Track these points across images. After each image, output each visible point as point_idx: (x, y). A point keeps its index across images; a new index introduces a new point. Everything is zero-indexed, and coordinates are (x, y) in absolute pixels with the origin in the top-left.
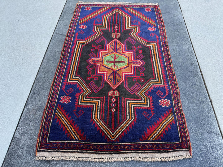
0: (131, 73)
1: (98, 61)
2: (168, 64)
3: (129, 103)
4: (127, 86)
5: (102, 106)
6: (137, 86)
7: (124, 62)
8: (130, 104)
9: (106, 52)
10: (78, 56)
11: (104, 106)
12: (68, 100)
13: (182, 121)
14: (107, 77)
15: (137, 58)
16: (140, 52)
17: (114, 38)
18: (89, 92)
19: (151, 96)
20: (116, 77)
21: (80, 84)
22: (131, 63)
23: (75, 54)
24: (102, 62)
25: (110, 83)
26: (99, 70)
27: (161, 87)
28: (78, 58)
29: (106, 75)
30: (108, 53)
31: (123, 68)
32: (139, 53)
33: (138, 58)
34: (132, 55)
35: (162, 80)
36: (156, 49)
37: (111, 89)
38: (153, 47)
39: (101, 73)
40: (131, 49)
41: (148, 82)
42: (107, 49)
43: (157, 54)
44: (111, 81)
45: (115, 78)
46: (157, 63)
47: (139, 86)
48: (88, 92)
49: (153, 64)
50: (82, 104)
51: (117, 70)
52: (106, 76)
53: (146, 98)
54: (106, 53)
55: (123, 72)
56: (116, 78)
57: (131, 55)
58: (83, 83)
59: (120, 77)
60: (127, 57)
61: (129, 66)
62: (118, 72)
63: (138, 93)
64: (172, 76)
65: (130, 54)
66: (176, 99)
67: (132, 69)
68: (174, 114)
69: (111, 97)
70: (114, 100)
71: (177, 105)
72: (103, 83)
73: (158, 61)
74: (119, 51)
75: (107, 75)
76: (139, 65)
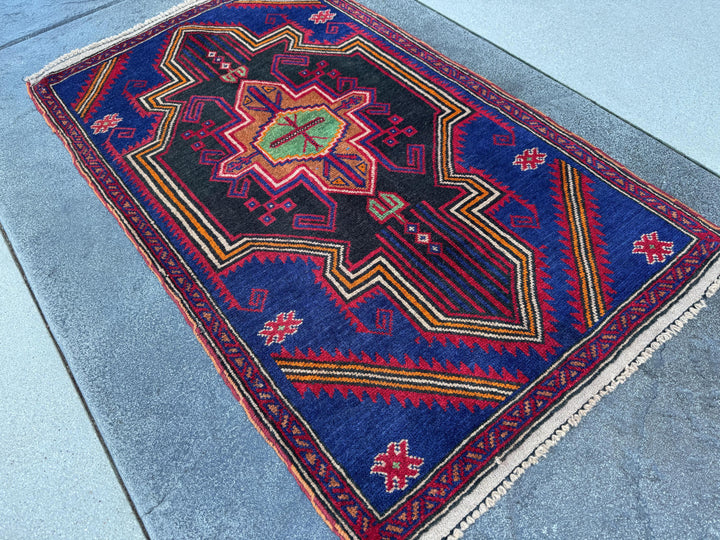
0: (230, 131)
1: (345, 105)
2: (134, 216)
3: (188, 80)
4: (216, 102)
5: (242, 47)
6: (193, 115)
7: (274, 145)
8: (184, 79)
9: (354, 137)
10: (410, 84)
11: (237, 49)
12: (317, 19)
13: (55, 117)
14: (284, 90)
15: (247, 180)
16: (251, 204)
17: (383, 196)
18: (292, 48)
19: (146, 116)
20: (263, 104)
21: (327, 47)
22: (252, 156)
23: (426, 82)
24: (335, 112)
25: (261, 84)
26: (320, 91)
27: (131, 147)
28: (406, 80)
29: (292, 93)
30: (344, 140)
31: (262, 127)
32: (253, 199)
33: (242, 181)
34: (270, 179)
35: (134, 164)
36: (204, 246)
37: (249, 77)
38: (222, 248)
39: (308, 90)
40: (289, 195)
41: (170, 139)
42: (360, 147)
43: (189, 230)
44: (263, 87)
45: (262, 98)
46: (175, 200)
47: (187, 119)
48: (293, 46)
49: (183, 190)
50: (283, 29)
51: (274, 116)
52: (287, 90)
53: (155, 106)
54: (348, 136)
55: (253, 120)
56: (259, 100)
57: (270, 176)
58: (323, 51)
59: (249, 108)
60: (281, 164)
61: (251, 143)
62: (269, 114)
63: (179, 105)
64: (110, 187)
65: (277, 177)
66: (80, 146)
67: (235, 143)
68: (78, 117)
69: (234, 66)
70: (226, 66)
71: (73, 135)
72: (279, 76)
73: (173, 210)
74: (320, 164)
75: (288, 93)
76: (223, 164)
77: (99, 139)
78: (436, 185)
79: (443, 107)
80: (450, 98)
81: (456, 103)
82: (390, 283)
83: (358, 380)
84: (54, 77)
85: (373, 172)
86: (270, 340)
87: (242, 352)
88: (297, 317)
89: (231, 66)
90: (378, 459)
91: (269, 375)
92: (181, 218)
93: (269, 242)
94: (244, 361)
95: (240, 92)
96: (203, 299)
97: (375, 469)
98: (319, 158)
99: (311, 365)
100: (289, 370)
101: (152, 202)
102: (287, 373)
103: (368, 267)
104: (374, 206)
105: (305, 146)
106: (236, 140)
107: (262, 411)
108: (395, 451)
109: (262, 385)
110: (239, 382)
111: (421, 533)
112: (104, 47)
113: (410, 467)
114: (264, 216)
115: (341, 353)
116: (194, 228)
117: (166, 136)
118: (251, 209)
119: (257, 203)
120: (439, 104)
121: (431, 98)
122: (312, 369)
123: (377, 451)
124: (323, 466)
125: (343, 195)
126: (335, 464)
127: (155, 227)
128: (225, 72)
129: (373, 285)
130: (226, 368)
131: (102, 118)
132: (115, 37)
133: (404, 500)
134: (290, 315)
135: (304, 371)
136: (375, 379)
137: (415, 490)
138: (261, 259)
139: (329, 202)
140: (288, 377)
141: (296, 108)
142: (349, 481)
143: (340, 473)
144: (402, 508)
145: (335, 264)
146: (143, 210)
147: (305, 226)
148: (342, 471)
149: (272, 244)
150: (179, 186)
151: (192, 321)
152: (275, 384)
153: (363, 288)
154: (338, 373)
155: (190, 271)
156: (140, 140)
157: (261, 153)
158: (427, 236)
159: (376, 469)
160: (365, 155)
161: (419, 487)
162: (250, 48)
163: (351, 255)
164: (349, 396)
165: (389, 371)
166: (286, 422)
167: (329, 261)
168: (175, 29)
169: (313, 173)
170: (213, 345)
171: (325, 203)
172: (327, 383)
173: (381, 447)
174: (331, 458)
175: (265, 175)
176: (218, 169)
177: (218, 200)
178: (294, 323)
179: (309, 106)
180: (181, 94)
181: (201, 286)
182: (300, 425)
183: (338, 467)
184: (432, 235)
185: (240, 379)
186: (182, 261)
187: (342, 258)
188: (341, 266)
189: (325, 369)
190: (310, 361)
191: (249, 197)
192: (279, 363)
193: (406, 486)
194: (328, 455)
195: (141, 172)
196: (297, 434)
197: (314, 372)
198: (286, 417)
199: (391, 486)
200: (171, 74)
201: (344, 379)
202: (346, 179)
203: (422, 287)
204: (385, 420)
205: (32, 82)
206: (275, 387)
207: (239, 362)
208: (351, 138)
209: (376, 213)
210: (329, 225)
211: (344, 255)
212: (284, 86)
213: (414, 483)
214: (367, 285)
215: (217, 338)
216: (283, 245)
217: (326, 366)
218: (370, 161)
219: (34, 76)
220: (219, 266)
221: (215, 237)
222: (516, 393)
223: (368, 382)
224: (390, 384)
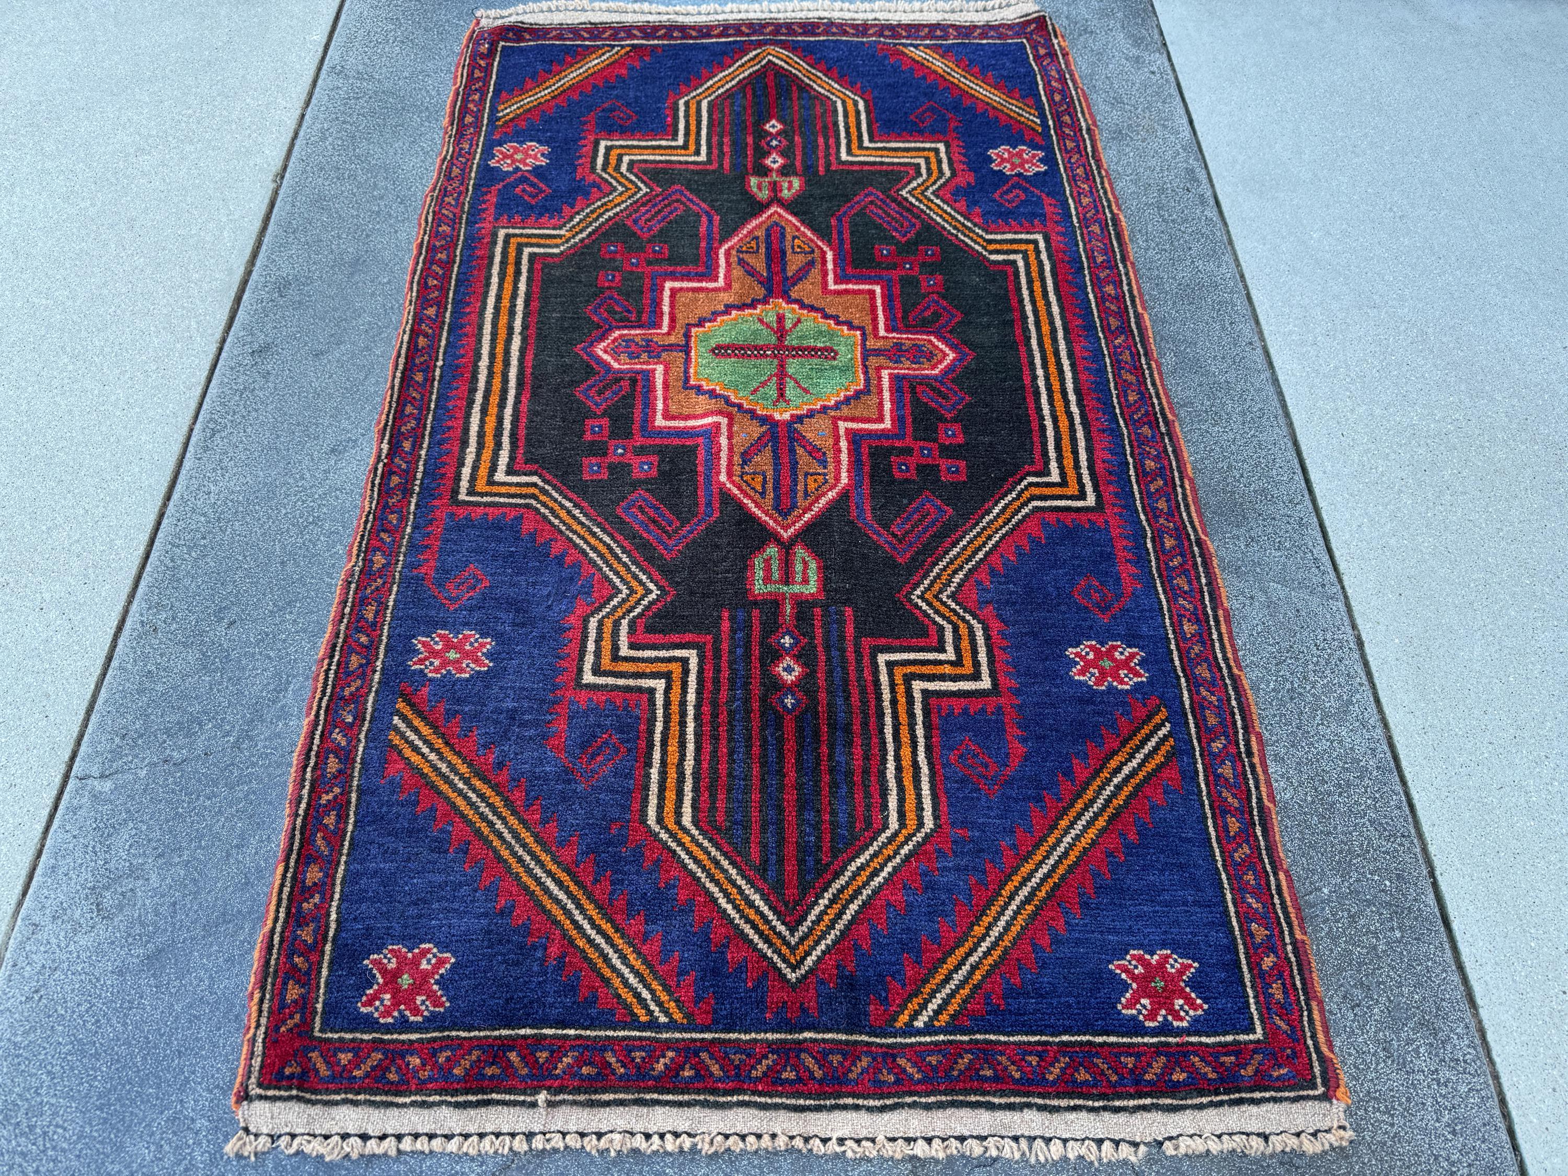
0: (677, 285)
1: (895, 353)
2: (426, 335)
3: (697, 153)
4: (704, 219)
5: (832, 141)
6: (649, 220)
7: (720, 351)
8: (692, 148)
9: (853, 420)
10: (1041, 383)
11: (821, 141)
12: (1003, 160)
13: (465, 101)
14: (824, 262)
15: (625, 384)
16: (596, 428)
17: (800, 553)
18: (909, 192)
19: (583, 179)
20: (769, 267)
21: (969, 224)
22: (670, 348)
23: (1072, 398)
24: (866, 354)
25: (798, 230)
26: (879, 302)
27: (518, 218)
28: (1040, 372)
29: (831, 277)
30: (833, 414)
31: (728, 309)
32: (605, 422)
33: (617, 380)
34: (660, 405)
35: (498, 249)
36: (472, 449)
37: (792, 206)
38: (493, 469)
39: (862, 287)
40: (661, 451)
41: (582, 240)
42: (843, 444)
43: (476, 409)
44: (794, 238)
45: (776, 256)
46: (500, 349)
47: (635, 222)
48: (915, 189)
49: (524, 340)
50: (928, 145)
51: (765, 301)
52: (830, 266)
53: (610, 170)
54: (845, 411)
55: (728, 286)
56: (769, 258)
57: (665, 399)
58: (955, 228)
59: (741, 262)
60: (699, 389)
61: (689, 326)
62: (760, 292)
63: (645, 190)
64: (435, 267)
65: (673, 408)
66: (456, 171)
67: (666, 309)
68: (493, 119)
69: (785, 171)
70: (774, 162)
71: (461, 149)
72: (840, 233)
73: (484, 363)
74: (756, 431)
75: (825, 274)
76: (617, 334)
77: (488, 175)
78: (901, 596)
79: (1053, 465)
80: (1083, 456)
81: (1085, 472)
82: (667, 704)
83: (476, 818)
84: (517, 31)
85: (823, 501)
86: (421, 661)
87: (370, 651)
88: (489, 655)
89: (784, 167)
90: (391, 951)
91: (374, 711)
92: (481, 385)
93: (562, 506)
94: (361, 666)
95: (754, 223)
96: (395, 532)
97: (374, 962)
98: (766, 420)
99: (439, 743)
100: (402, 726)
101: (468, 329)
102: (396, 729)
103: (663, 654)
104: (767, 561)
105: (764, 384)
106: (672, 305)
107: (317, 756)
108: (424, 962)
109: (350, 719)
110: (329, 690)
111: (345, 1102)
112: (629, 18)
113: (419, 999)
114: (594, 460)
115: (492, 758)
116: (484, 411)
117: (581, 231)
118: (588, 436)
119: (606, 432)
120: (1052, 454)
121: (1050, 433)
122: (432, 750)
123: (402, 939)
124: (317, 899)
125: (741, 506)
126: (333, 909)
127: (438, 372)
128: (764, 171)
129: (640, 689)
130: (332, 657)
131: (521, 143)
132: (662, 8)
133: (366, 1037)
134: (483, 645)
135: (419, 743)
136: (500, 835)
137: (395, 1036)
138: (527, 526)
139: (709, 504)
140: (392, 736)
141: (812, 308)
142: (328, 947)
143: (327, 927)
144: (356, 1047)
145: (620, 612)
146: (445, 334)
147: (635, 520)
148: (333, 926)
149: (563, 514)
150: (525, 327)
151: (355, 552)
152: (369, 731)
153: (621, 682)
154: (461, 785)
155: (419, 476)
156: (541, 215)
157: (688, 353)
158: (798, 670)
159: (376, 963)
160: (838, 462)
161: (403, 1037)
162: (843, 149)
163: (655, 615)
164: (442, 831)
165: (530, 840)
166: (330, 796)
167: (615, 602)
168: (760, 44)
169: (730, 437)
170: (347, 610)
171: (702, 501)
172: (433, 787)
173: (411, 940)
174: (337, 896)
175: (660, 393)
176: (603, 338)
177: (557, 390)
178: (477, 661)
179: (836, 318)
180: (665, 171)
181: (412, 507)
182: (342, 818)
183: (333, 916)
184: (809, 676)
185: (334, 687)
186: (423, 453)
187: (638, 610)
188: (625, 622)
189: (450, 764)
190: (443, 736)
191: (604, 415)
192: (400, 705)
193: (390, 1020)
194: (338, 889)
195: (495, 270)
196: (326, 826)
197: (433, 757)
198: (337, 790)
199: (370, 1003)
200: (682, 126)
201: (460, 802)
202: (770, 486)
203: (708, 748)
204: (456, 905)
205: (484, 22)
206: (362, 736)
207: (355, 661)
208: (846, 419)
209: (759, 574)
210: (672, 543)
211: (647, 608)
212: (830, 256)
213: (404, 1025)
214: (631, 682)
215: (360, 603)
216: (576, 527)
217: (455, 760)
218: (837, 479)
219: (492, 13)
220: (463, 497)
221: (498, 445)
222: (672, 1026)
223: (486, 831)
224: (512, 860)
